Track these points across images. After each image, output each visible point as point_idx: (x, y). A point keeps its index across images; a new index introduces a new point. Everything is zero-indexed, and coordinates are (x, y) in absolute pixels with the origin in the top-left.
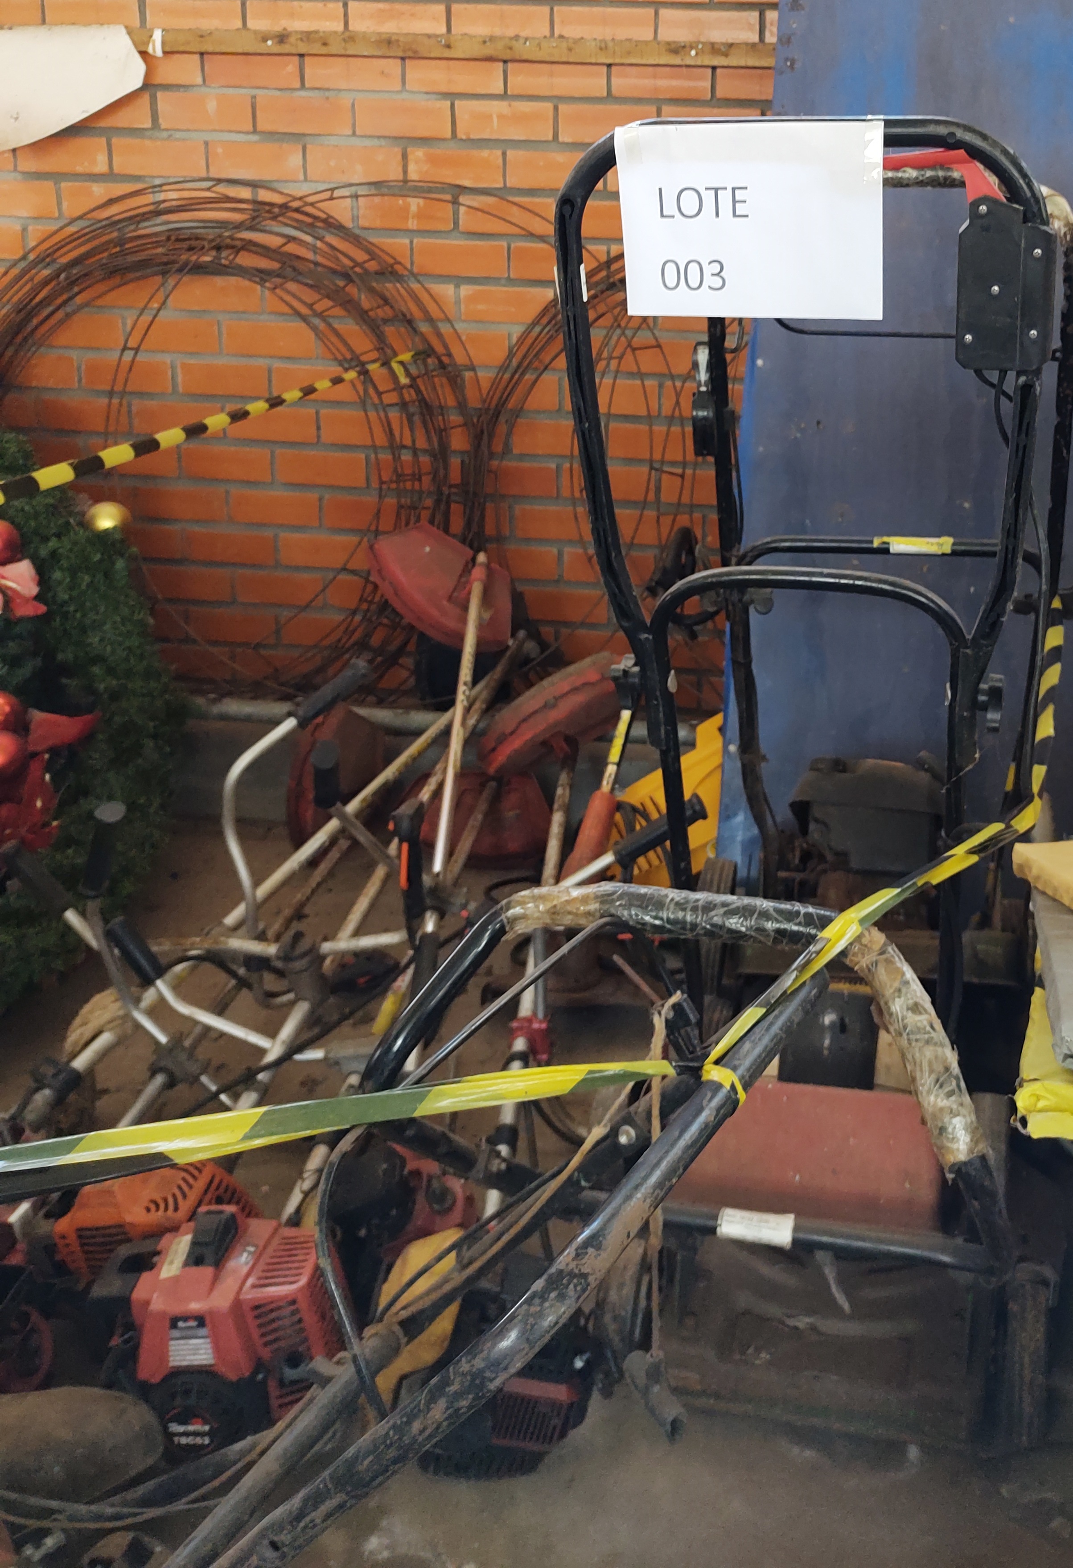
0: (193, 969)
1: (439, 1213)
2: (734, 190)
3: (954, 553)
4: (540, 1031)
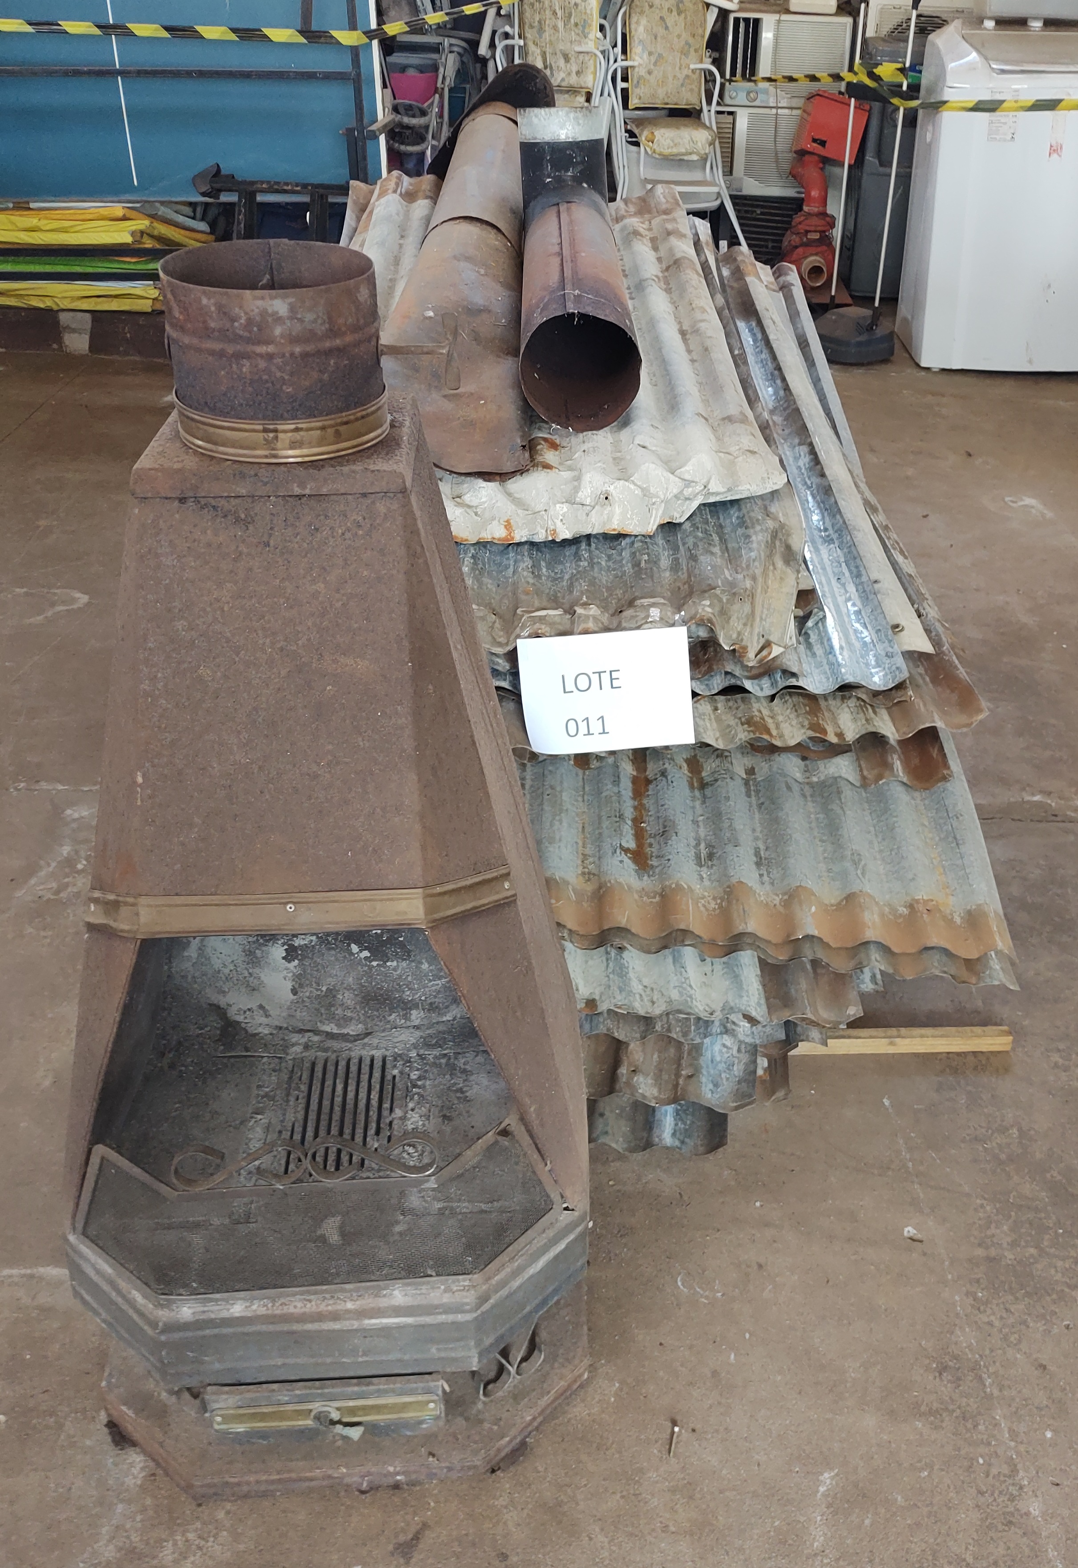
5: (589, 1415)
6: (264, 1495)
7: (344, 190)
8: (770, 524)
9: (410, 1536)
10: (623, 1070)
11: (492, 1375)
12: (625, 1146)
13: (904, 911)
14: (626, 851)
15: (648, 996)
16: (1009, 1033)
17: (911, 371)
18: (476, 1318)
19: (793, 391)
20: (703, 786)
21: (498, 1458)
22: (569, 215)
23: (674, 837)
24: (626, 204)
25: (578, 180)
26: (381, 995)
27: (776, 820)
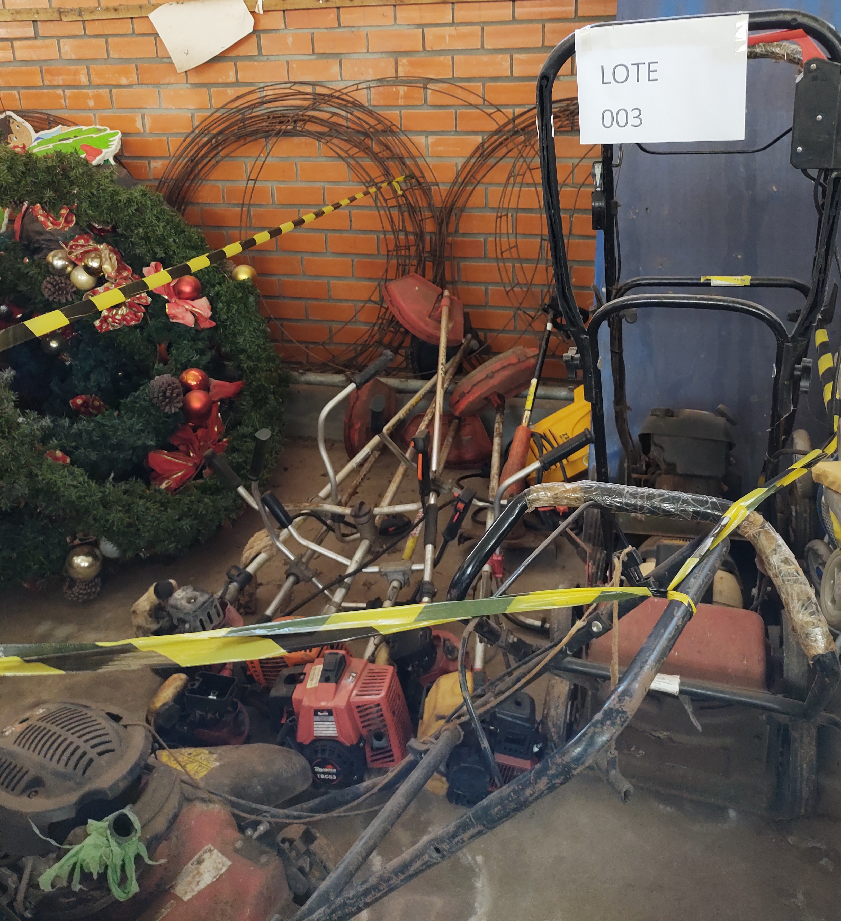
0: (305, 520)
1: (451, 660)
2: (649, 64)
3: (752, 285)
4: (498, 561)
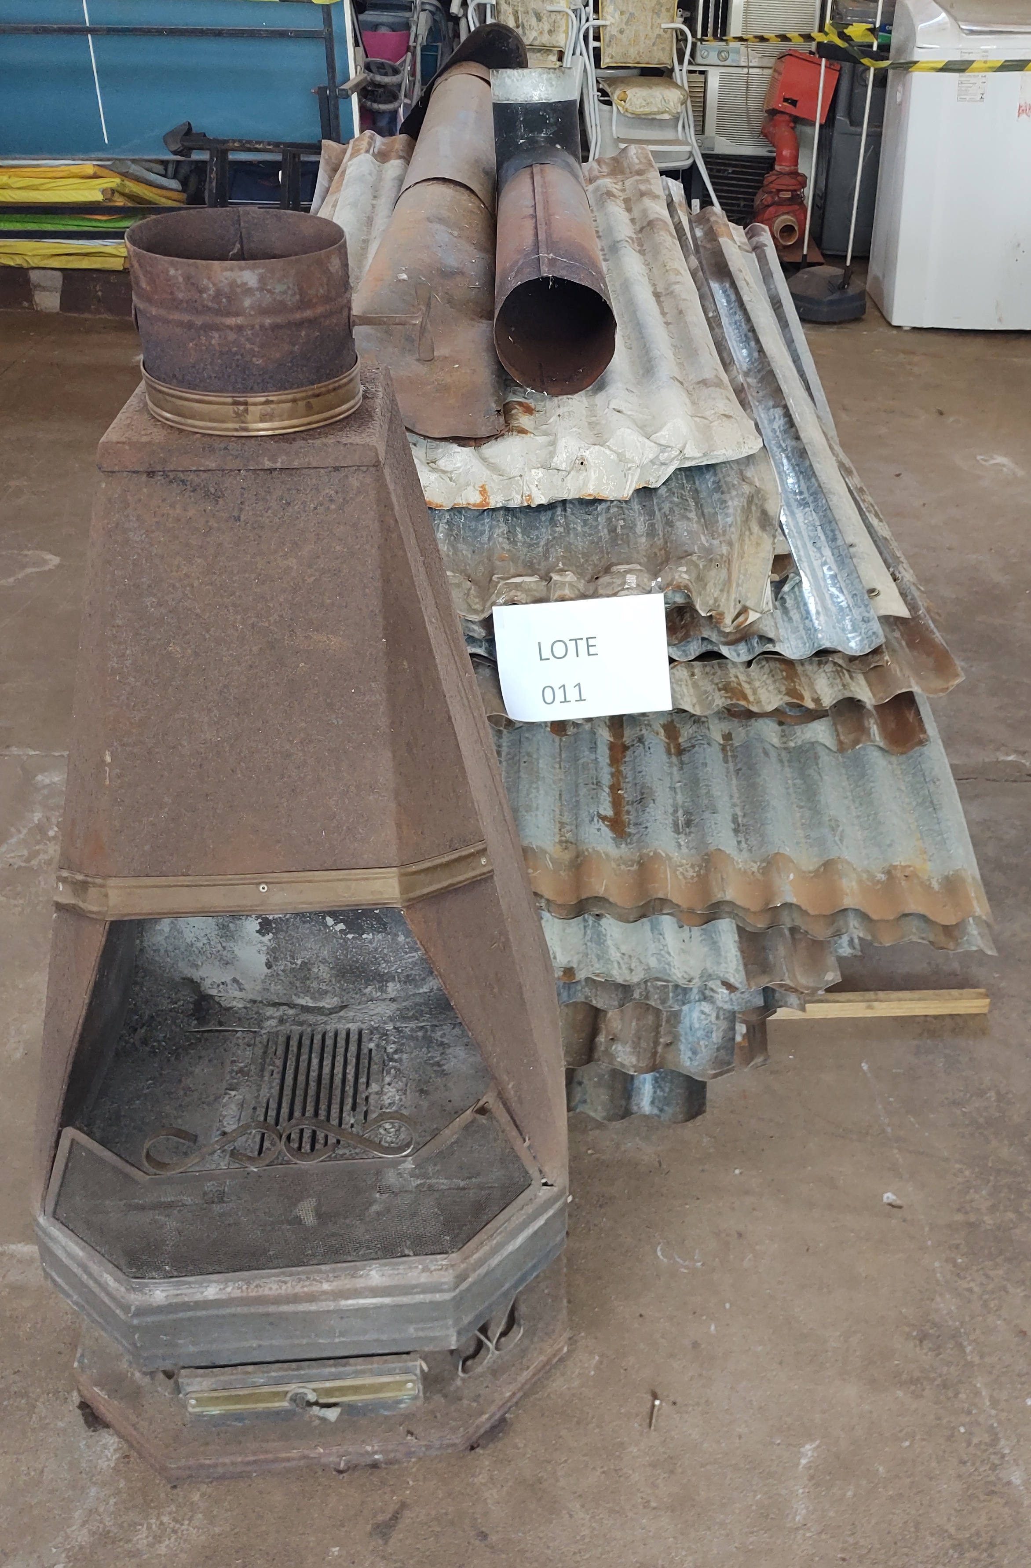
5: (569, 1389)
6: (240, 1476)
7: (317, 149)
8: (746, 489)
9: (389, 1516)
10: (601, 1039)
11: (471, 1350)
12: (604, 1114)
13: (883, 877)
14: (604, 818)
15: (625, 963)
16: (986, 996)
17: (883, 329)
18: (454, 1298)
19: (768, 353)
20: (680, 752)
21: (478, 1435)
22: (543, 177)
23: (652, 805)
24: (599, 165)
25: (551, 141)
26: (357, 968)
27: (753, 786)
